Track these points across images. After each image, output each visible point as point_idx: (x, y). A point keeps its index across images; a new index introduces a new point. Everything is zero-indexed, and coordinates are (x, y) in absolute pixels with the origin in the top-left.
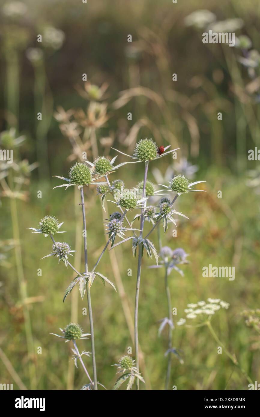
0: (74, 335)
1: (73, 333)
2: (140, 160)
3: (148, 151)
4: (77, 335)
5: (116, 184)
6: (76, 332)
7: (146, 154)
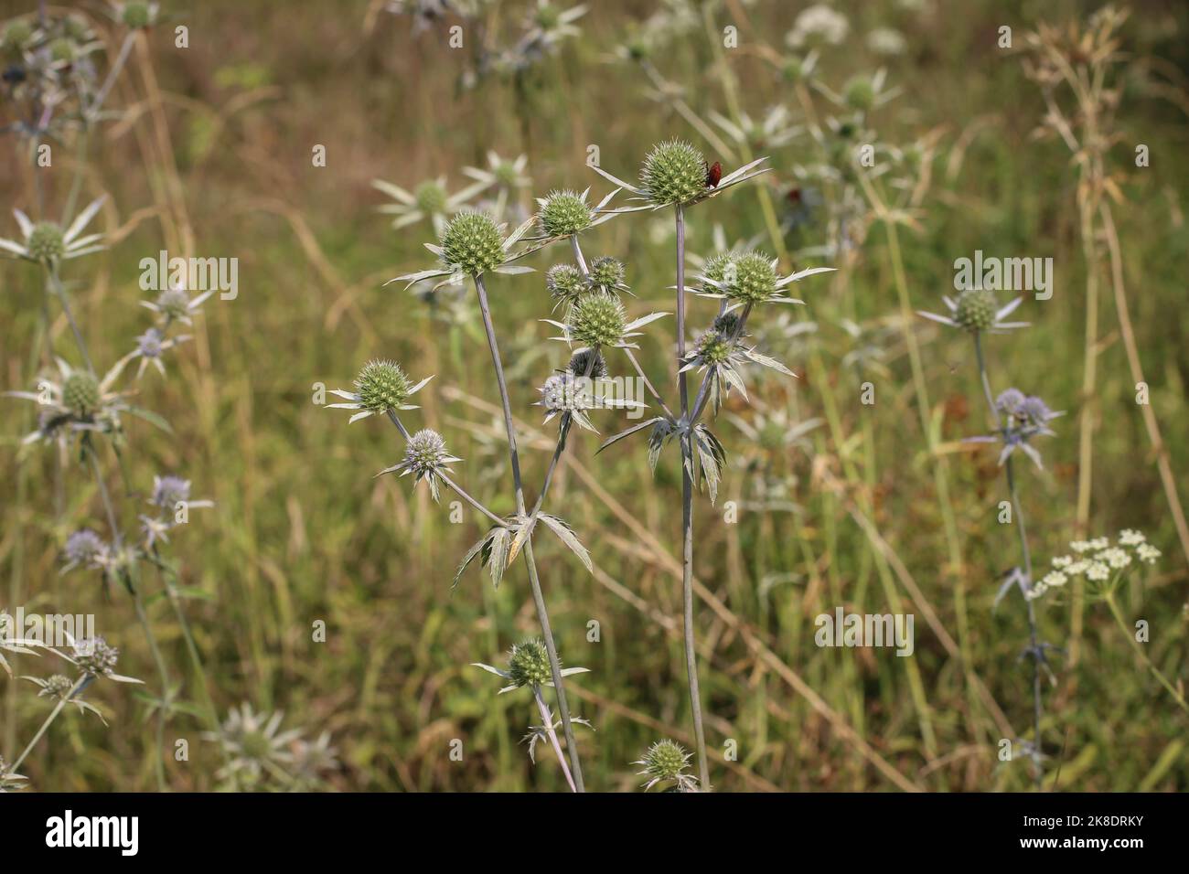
0: (527, 672)
1: (526, 669)
2: (651, 203)
3: (671, 178)
4: (537, 675)
5: (597, 270)
6: (533, 666)
7: (667, 187)
